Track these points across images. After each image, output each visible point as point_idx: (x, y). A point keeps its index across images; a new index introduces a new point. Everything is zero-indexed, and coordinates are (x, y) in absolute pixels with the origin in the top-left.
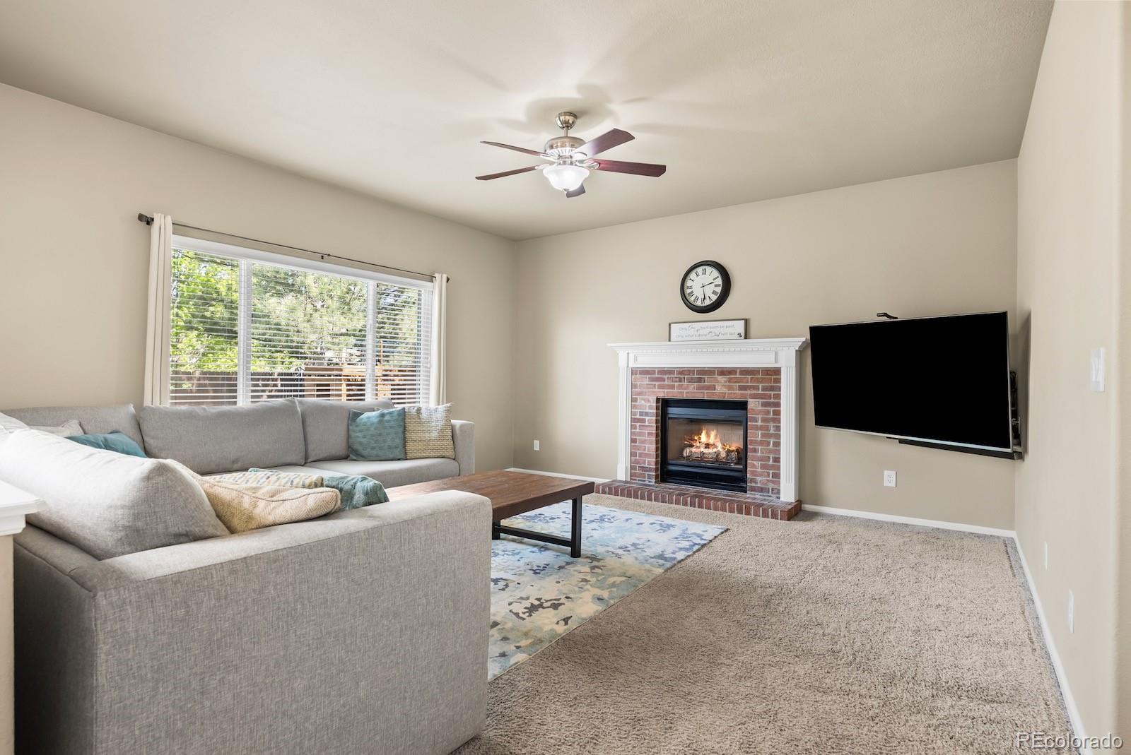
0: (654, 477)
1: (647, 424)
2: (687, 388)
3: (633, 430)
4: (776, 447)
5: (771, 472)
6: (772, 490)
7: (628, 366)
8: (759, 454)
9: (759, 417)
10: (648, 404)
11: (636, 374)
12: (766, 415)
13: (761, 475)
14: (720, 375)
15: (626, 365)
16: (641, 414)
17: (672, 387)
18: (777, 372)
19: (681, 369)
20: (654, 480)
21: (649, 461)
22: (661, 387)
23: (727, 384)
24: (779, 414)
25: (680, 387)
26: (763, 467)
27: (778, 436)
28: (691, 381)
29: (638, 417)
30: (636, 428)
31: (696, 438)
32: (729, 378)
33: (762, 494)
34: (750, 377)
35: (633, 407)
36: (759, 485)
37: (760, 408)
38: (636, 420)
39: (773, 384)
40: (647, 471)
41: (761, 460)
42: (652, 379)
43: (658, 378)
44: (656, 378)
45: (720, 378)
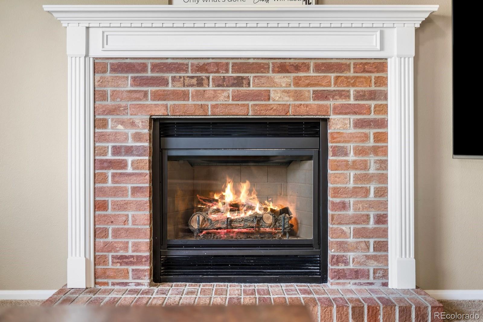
0: (147, 273)
1: (130, 170)
2: (215, 97)
3: (98, 185)
4: (381, 196)
5: (372, 241)
6: (374, 273)
7: (87, 55)
8: (351, 212)
9: (351, 146)
10: (131, 132)
11: (105, 72)
12: (363, 141)
13: (355, 248)
14: (279, 72)
15: (84, 53)
16: (117, 151)
17: (185, 96)
18: (381, 65)
19: (202, 62)
20: (146, 281)
21: (134, 244)
22: (157, 96)
23: (293, 88)
24: (385, 140)
25: (200, 95)
26: (358, 233)
27: (384, 178)
28: (221, 83)
29: (109, 157)
30: (105, 180)
31: (216, 197)
32: (295, 78)
33: (357, 281)
34: (333, 75)
35: (97, 138)
36: (351, 266)
37: (352, 130)
38: (105, 165)
39: (373, 88)
40: (132, 263)
41: (354, 223)
43: (152, 78)
44: (147, 78)
45: (278, 78)
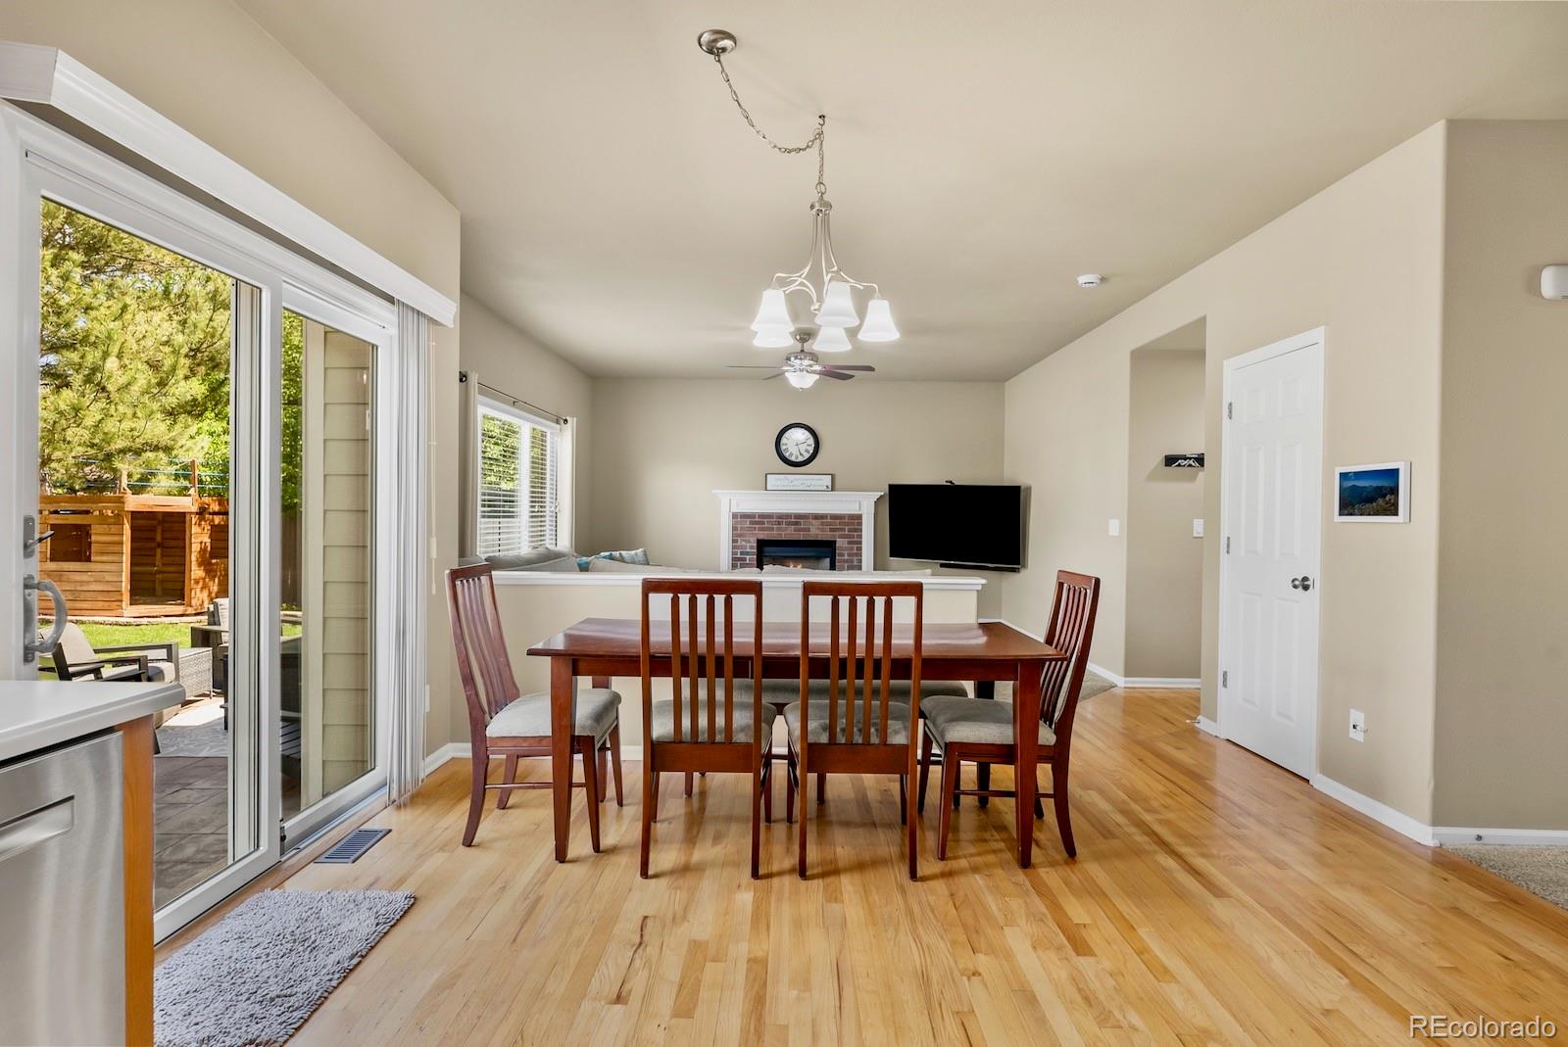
1: (748, 562)
2: (785, 530)
9: (846, 553)
10: (748, 545)
11: (738, 518)
12: (851, 550)
14: (814, 520)
15: (728, 510)
16: (742, 553)
18: (859, 517)
19: (780, 514)
22: (760, 529)
23: (818, 527)
24: (861, 550)
25: (779, 529)
27: (860, 567)
28: (788, 524)
29: (739, 556)
32: (821, 522)
34: (838, 521)
35: (734, 547)
37: (846, 546)
38: (737, 559)
39: (856, 527)
42: (751, 523)
43: (758, 521)
